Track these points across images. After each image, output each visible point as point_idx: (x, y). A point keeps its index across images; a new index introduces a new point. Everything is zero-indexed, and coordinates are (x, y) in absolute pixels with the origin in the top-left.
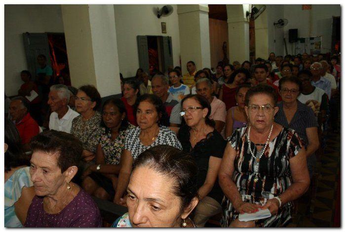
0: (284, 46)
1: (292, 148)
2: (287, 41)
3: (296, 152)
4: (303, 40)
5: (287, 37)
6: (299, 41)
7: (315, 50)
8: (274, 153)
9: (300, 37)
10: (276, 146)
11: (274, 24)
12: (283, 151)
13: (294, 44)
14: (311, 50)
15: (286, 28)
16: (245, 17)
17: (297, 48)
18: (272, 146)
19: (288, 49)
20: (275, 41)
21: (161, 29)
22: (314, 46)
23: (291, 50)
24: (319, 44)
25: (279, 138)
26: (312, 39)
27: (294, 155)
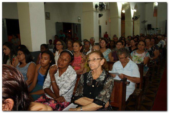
0: (145, 31)
1: (154, 49)
2: (147, 29)
3: (155, 50)
4: (153, 29)
5: (147, 27)
6: (152, 30)
7: (158, 33)
8: (151, 50)
9: (152, 28)
10: (151, 49)
11: (142, 22)
12: (152, 50)
13: (150, 30)
14: (157, 33)
15: (146, 24)
16: (132, 19)
17: (151, 32)
18: (150, 49)
19: (147, 32)
20: (142, 29)
21: (105, 23)
22: (158, 31)
23: (148, 32)
24: (160, 31)
25: (152, 48)
26: (157, 28)
27: (155, 51)
